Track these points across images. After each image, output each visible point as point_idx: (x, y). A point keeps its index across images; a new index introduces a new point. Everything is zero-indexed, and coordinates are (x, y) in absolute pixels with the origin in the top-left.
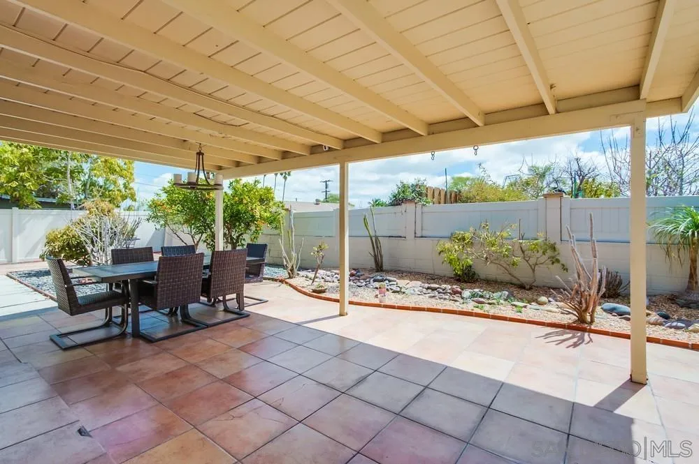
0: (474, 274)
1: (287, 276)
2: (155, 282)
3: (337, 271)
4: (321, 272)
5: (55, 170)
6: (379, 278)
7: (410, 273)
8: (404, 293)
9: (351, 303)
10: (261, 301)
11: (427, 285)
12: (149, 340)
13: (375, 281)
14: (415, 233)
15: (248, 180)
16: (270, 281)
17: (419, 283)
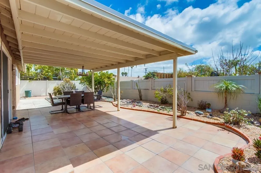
0: (167, 101)
1: (113, 101)
2: (70, 99)
3: (128, 100)
4: (124, 100)
5: (57, 69)
6: (138, 102)
7: (150, 101)
8: (142, 106)
9: (121, 108)
10: (101, 107)
11: (150, 104)
12: (69, 113)
13: (137, 103)
14: (152, 88)
15: (105, 71)
16: (109, 102)
17: (149, 104)
